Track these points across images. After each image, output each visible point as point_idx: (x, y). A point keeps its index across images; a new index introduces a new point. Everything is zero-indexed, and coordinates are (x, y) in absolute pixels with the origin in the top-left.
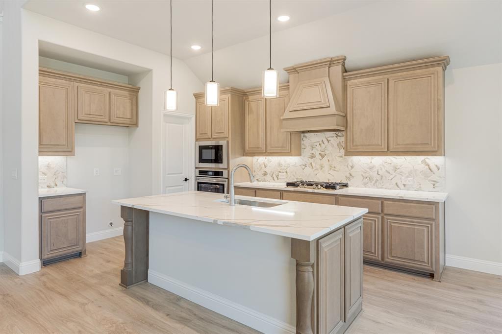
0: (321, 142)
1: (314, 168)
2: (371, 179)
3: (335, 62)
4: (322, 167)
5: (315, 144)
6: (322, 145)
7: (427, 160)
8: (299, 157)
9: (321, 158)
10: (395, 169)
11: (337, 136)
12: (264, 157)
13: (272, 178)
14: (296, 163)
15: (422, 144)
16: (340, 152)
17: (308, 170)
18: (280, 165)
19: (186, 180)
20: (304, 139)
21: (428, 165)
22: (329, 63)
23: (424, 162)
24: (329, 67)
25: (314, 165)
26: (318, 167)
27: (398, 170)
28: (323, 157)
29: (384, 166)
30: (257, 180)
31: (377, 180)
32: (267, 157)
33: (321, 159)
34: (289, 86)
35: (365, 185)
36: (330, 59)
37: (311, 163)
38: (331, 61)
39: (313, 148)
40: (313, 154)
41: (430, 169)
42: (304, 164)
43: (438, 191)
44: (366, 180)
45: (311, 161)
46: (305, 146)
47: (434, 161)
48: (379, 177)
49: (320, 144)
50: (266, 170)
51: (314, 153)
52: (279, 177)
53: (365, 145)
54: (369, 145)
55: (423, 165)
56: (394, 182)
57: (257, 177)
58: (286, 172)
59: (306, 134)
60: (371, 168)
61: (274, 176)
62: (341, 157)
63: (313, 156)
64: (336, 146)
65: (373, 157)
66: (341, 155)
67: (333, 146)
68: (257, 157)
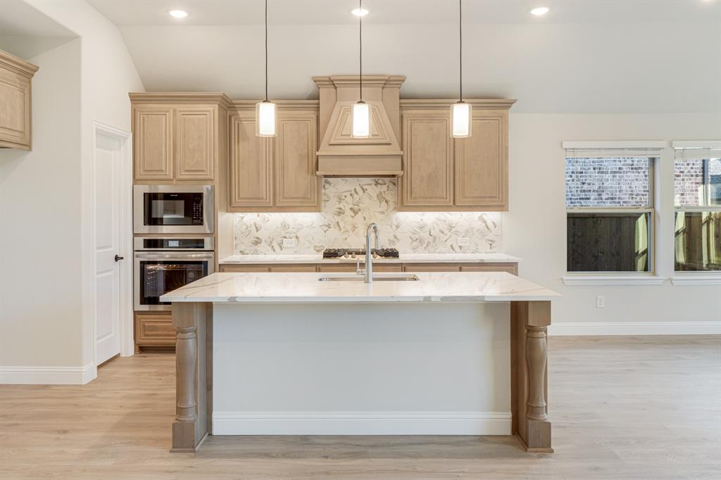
0: (353, 192)
1: (343, 230)
2: (421, 241)
3: (391, 83)
4: (354, 228)
5: (346, 194)
6: (355, 195)
7: (484, 217)
8: (318, 213)
9: (353, 214)
10: (451, 227)
11: (377, 184)
12: (256, 214)
13: (270, 248)
14: (313, 223)
15: (490, 197)
16: (380, 206)
17: (334, 232)
18: (285, 226)
19: (117, 258)
20: (327, 186)
21: (485, 222)
22: (384, 82)
23: (481, 218)
24: (383, 88)
25: (342, 224)
26: (349, 227)
27: (454, 230)
28: (356, 213)
29: (437, 224)
30: (241, 252)
31: (429, 243)
32: (261, 214)
33: (353, 217)
34: (318, 104)
35: (414, 249)
36: (387, 78)
37: (338, 223)
38: (386, 80)
39: (340, 200)
40: (340, 209)
41: (487, 227)
42: (326, 224)
43: (495, 252)
44: (415, 244)
45: (338, 219)
46: (328, 196)
47: (492, 216)
48: (431, 239)
49: (351, 195)
50: (258, 234)
51: (343, 207)
52: (285, 245)
53: (426, 198)
54: (431, 198)
55: (480, 222)
56: (449, 243)
57: (242, 248)
58: (297, 237)
59: (329, 179)
60: (421, 228)
61: (274, 244)
62: (382, 213)
63: (340, 212)
64: (374, 196)
65: (424, 213)
66: (382, 210)
67: (370, 197)
68: (240, 215)
